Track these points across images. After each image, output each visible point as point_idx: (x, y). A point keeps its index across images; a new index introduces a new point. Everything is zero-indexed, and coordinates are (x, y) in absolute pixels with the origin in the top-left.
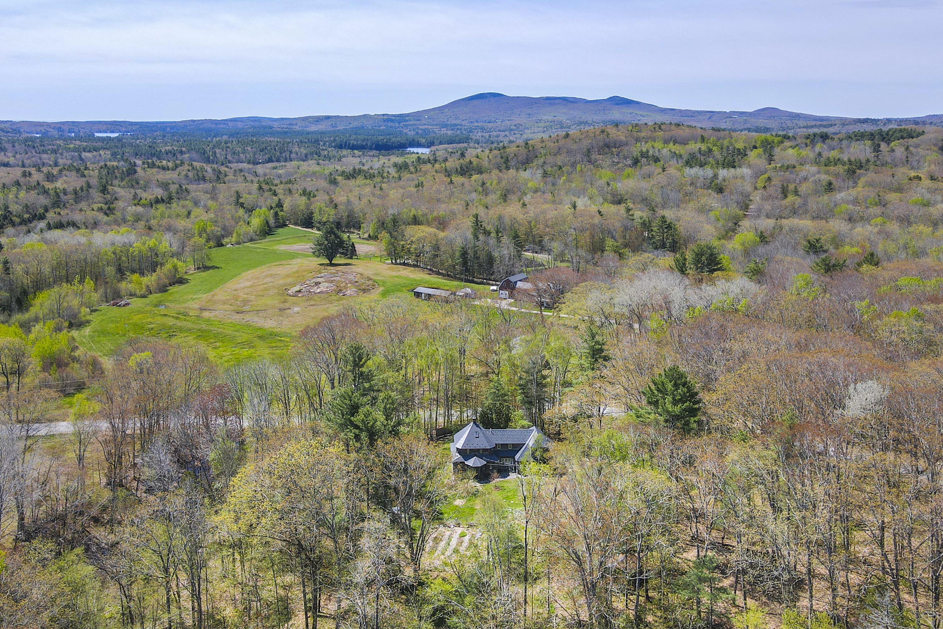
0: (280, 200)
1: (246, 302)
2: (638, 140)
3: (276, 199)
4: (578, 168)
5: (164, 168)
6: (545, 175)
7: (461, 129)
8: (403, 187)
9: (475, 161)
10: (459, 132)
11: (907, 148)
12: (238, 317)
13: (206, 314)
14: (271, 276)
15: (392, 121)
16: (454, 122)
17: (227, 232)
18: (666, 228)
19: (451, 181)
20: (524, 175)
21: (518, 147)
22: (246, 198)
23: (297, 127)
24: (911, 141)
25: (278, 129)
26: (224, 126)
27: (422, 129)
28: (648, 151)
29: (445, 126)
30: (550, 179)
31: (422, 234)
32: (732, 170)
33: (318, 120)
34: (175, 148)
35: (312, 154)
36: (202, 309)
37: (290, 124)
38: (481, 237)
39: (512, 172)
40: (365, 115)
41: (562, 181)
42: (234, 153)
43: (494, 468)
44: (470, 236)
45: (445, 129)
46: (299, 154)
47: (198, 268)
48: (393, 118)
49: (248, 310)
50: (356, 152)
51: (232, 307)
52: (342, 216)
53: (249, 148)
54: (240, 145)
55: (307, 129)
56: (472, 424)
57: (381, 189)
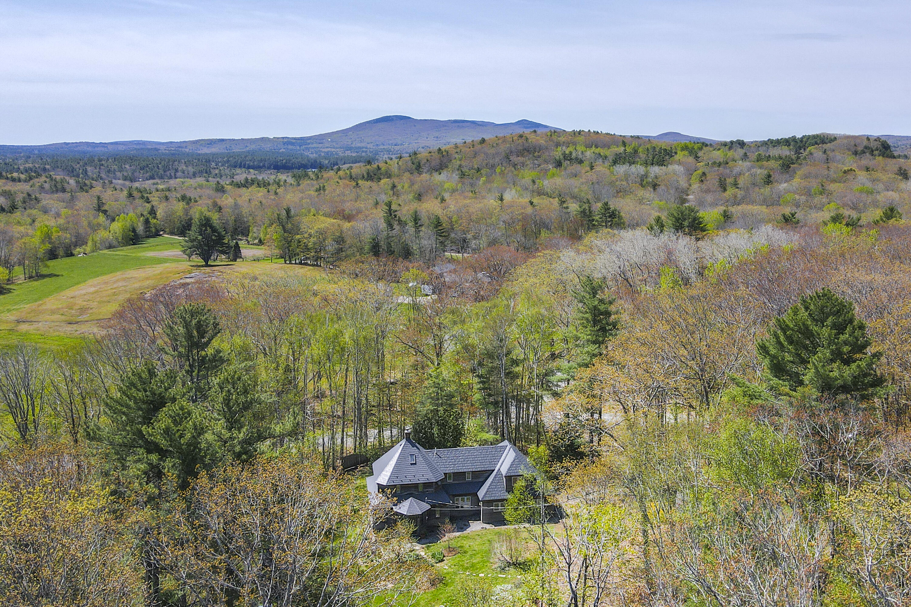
0: (153, 206)
1: (83, 310)
2: (558, 145)
3: (148, 206)
4: (498, 170)
5: (13, 180)
6: (463, 175)
7: (366, 152)
8: (302, 192)
9: (383, 167)
10: (364, 154)
11: (825, 152)
12: (69, 329)
13: (24, 327)
14: (124, 280)
15: (292, 144)
16: (359, 145)
17: (80, 241)
18: (610, 217)
19: (357, 184)
20: (438, 178)
21: (430, 153)
22: (110, 205)
23: (187, 150)
24: (825, 146)
25: (164, 152)
26: (103, 149)
27: (324, 152)
28: (571, 153)
29: (350, 149)
30: (467, 181)
31: (323, 226)
32: (663, 167)
33: (211, 142)
34: (37, 166)
35: (201, 172)
36: (18, 322)
37: (179, 147)
38: (396, 227)
39: (425, 176)
40: (263, 138)
41: (481, 182)
42: (109, 171)
43: (443, 514)
44: (383, 225)
45: (349, 152)
46: (186, 172)
47: (30, 277)
48: (294, 141)
49: (86, 319)
50: (251, 170)
51: (63, 317)
52: (227, 220)
53: (127, 166)
54: (116, 162)
55: (199, 152)
56: (403, 442)
57: (276, 193)
